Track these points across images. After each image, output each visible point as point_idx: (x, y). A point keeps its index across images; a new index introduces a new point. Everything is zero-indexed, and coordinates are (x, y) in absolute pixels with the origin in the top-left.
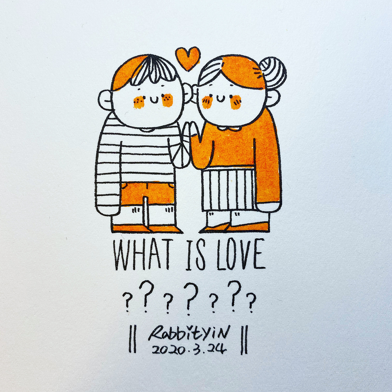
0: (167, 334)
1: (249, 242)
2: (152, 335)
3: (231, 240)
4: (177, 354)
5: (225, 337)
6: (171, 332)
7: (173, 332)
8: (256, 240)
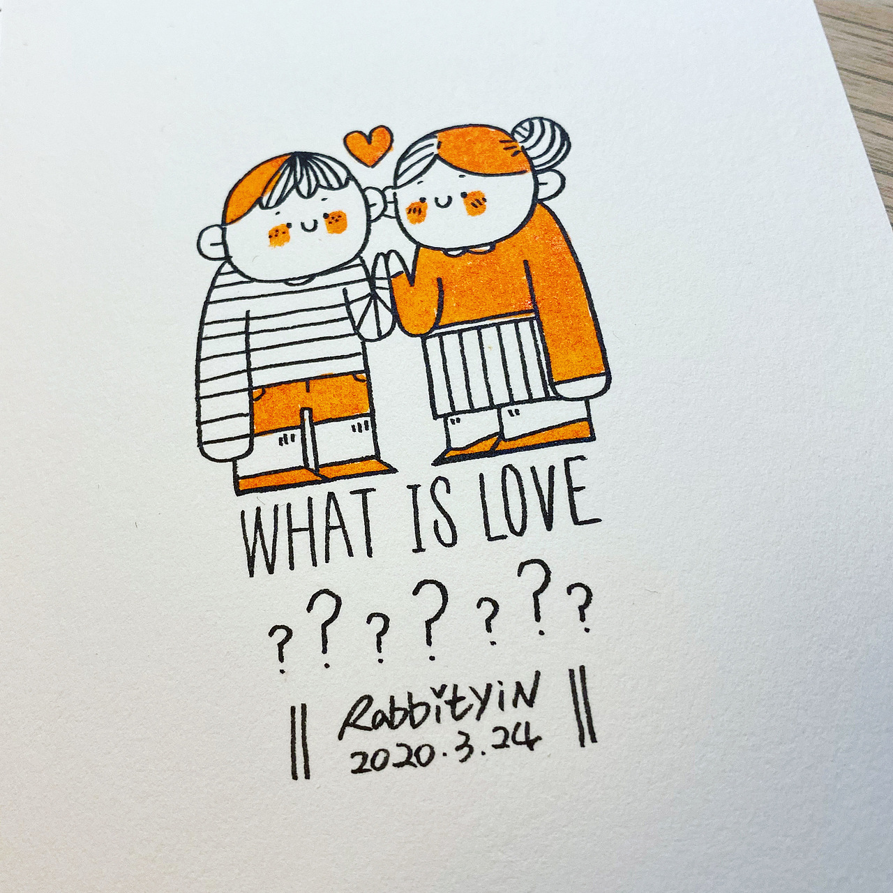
0: (384, 715)
1: (552, 469)
2: (346, 724)
3: (508, 469)
4: (416, 767)
5: (530, 703)
6: (393, 709)
7: (399, 709)
8: (567, 461)
